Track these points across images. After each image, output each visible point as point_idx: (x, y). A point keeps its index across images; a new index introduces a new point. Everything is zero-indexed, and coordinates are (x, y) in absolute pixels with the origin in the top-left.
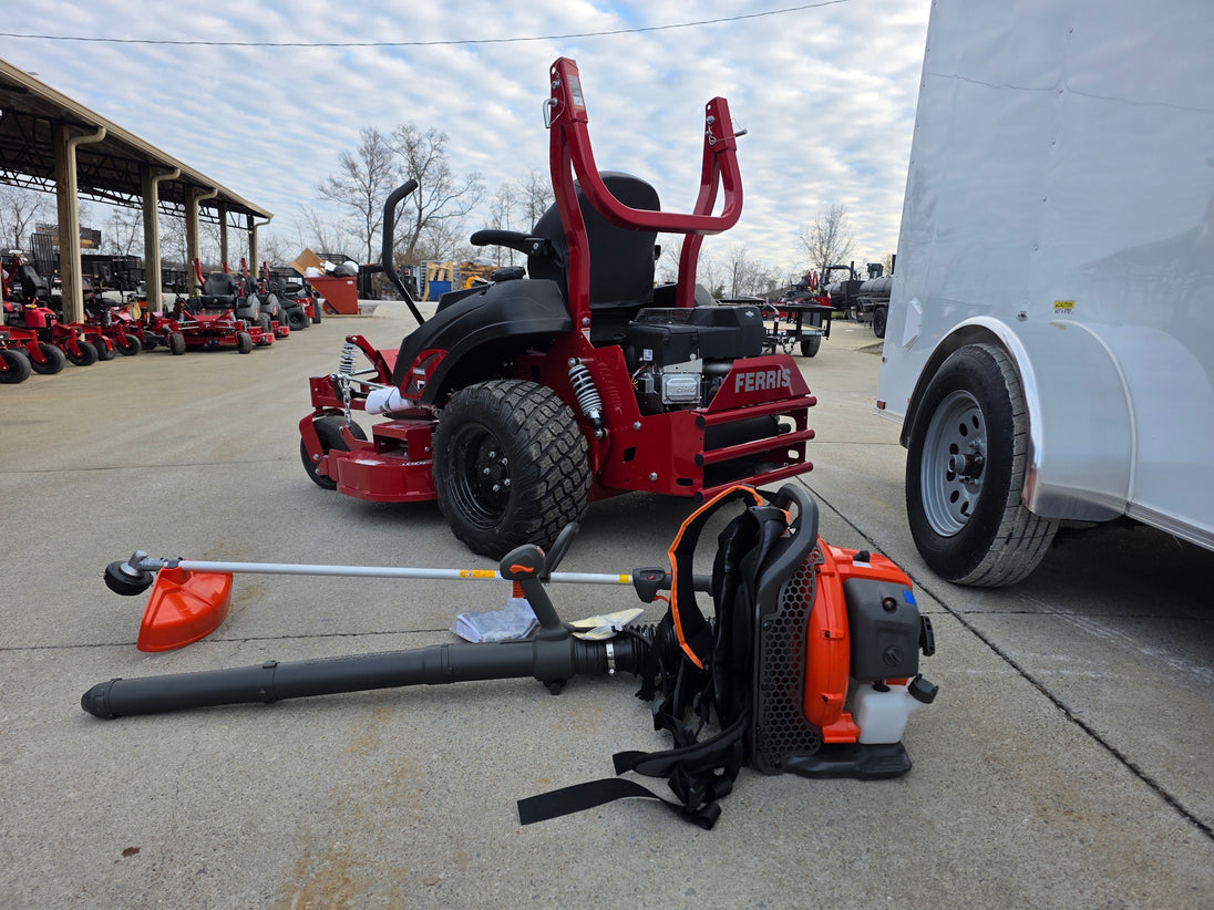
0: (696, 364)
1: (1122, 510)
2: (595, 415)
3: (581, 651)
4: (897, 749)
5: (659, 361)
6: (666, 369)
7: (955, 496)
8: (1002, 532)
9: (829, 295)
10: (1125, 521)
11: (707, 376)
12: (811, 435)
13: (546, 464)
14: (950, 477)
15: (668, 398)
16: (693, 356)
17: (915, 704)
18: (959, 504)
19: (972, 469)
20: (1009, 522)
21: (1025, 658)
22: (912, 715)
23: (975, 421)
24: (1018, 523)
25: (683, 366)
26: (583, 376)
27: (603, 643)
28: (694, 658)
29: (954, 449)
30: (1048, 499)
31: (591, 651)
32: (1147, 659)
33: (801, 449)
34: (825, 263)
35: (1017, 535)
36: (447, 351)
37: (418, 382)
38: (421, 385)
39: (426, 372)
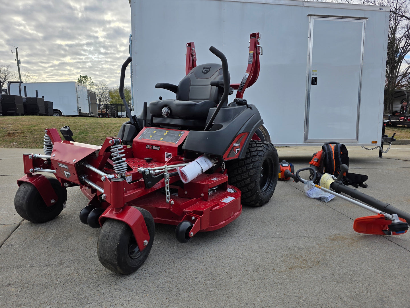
36: (249, 132)
37: (237, 150)
38: (238, 151)
39: (241, 144)
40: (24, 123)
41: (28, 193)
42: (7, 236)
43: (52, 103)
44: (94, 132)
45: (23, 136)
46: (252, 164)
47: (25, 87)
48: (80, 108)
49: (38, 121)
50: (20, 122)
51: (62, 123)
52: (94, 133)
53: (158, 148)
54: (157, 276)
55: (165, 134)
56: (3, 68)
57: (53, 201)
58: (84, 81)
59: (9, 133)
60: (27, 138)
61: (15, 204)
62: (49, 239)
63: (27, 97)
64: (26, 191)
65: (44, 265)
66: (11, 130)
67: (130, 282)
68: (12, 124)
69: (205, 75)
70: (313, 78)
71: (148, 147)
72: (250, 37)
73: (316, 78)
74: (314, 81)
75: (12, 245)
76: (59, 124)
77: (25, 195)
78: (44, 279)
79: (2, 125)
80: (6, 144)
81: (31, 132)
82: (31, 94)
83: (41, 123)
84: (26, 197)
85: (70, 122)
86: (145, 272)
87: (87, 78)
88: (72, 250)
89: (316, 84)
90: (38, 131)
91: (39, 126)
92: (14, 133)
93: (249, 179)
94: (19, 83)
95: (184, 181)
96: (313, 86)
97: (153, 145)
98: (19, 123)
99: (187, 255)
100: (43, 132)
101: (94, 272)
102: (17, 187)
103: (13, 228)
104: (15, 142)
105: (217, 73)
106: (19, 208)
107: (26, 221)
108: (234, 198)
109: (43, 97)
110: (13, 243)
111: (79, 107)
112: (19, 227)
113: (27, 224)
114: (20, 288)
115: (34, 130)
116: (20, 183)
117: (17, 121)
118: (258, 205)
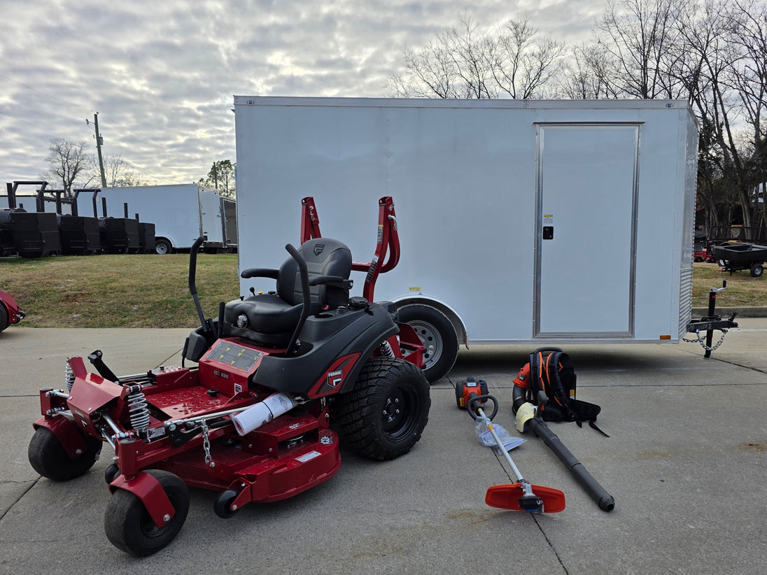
36: (362, 352)
37: (335, 381)
38: (336, 383)
39: (343, 372)
40: (96, 275)
41: (45, 442)
42: (15, 499)
43: (153, 226)
44: (215, 291)
45: (91, 302)
46: (366, 399)
47: (104, 200)
48: (205, 233)
49: (119, 271)
50: (88, 273)
51: (160, 275)
52: (214, 294)
53: (227, 376)
54: (178, 560)
55: (240, 354)
56: (74, 148)
57: (79, 451)
58: (225, 171)
59: (67, 296)
60: (96, 304)
61: (29, 456)
62: (67, 505)
63: (108, 217)
64: (43, 439)
65: (51, 540)
66: (71, 290)
67: (143, 565)
68: (74, 277)
69: (317, 257)
70: (545, 228)
71: (216, 373)
72: (380, 203)
73: (551, 229)
74: (548, 233)
75: (19, 512)
76: (155, 275)
77: (41, 444)
78: (46, 557)
79: (56, 280)
80: (60, 317)
81: (104, 294)
82: (116, 213)
83: (124, 275)
84: (42, 446)
85: (176, 273)
86: (167, 554)
87: (230, 164)
88: (90, 522)
89: (552, 238)
90: (117, 291)
91: (120, 280)
92: (75, 295)
93: (361, 421)
94: (93, 193)
95: (239, 432)
96: (545, 242)
97: (221, 371)
98: (86, 276)
99: (232, 534)
100: (125, 292)
101: (106, 551)
102: (34, 432)
103: (26, 488)
104: (77, 313)
105: (329, 257)
106: (34, 461)
107: (43, 478)
108: (319, 454)
109: (137, 215)
110: (21, 510)
111: (203, 232)
112: (34, 487)
113: (45, 482)
114: (16, 567)
115: (111, 289)
116: (36, 427)
117: (84, 272)
118: (382, 459)
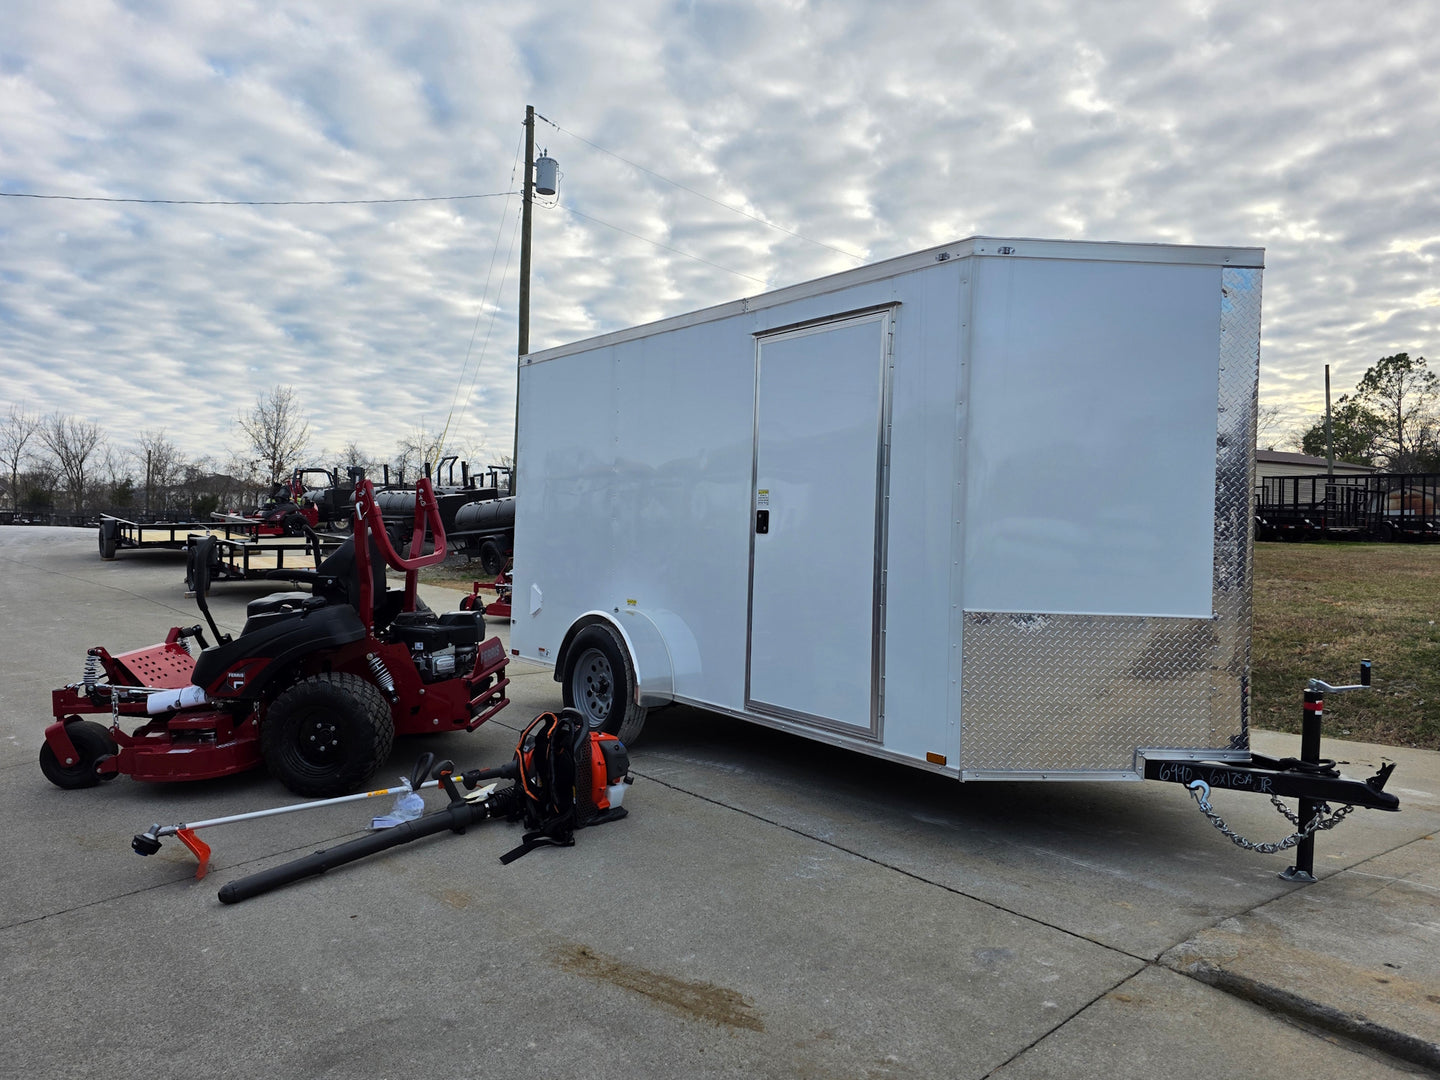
0: (451, 648)
1: (671, 699)
2: (391, 689)
3: (475, 809)
4: (620, 808)
5: (429, 649)
6: (434, 654)
7: (594, 705)
8: (626, 718)
9: (316, 507)
10: (673, 704)
11: (457, 655)
12: (508, 682)
13: (377, 724)
14: (589, 694)
15: (437, 671)
16: (450, 644)
17: (627, 786)
18: (597, 709)
19: (603, 689)
20: (629, 712)
21: (648, 773)
22: (626, 792)
23: (601, 663)
24: (632, 712)
25: (445, 651)
26: (379, 665)
27: (482, 803)
28: (532, 796)
29: (590, 680)
30: (645, 699)
31: (479, 808)
32: (690, 763)
33: (502, 692)
34: (274, 453)
35: (632, 718)
37: (235, 683)
38: (238, 685)
39: (246, 675)
70: (759, 512)
73: (765, 516)
74: (762, 522)
96: (757, 536)
